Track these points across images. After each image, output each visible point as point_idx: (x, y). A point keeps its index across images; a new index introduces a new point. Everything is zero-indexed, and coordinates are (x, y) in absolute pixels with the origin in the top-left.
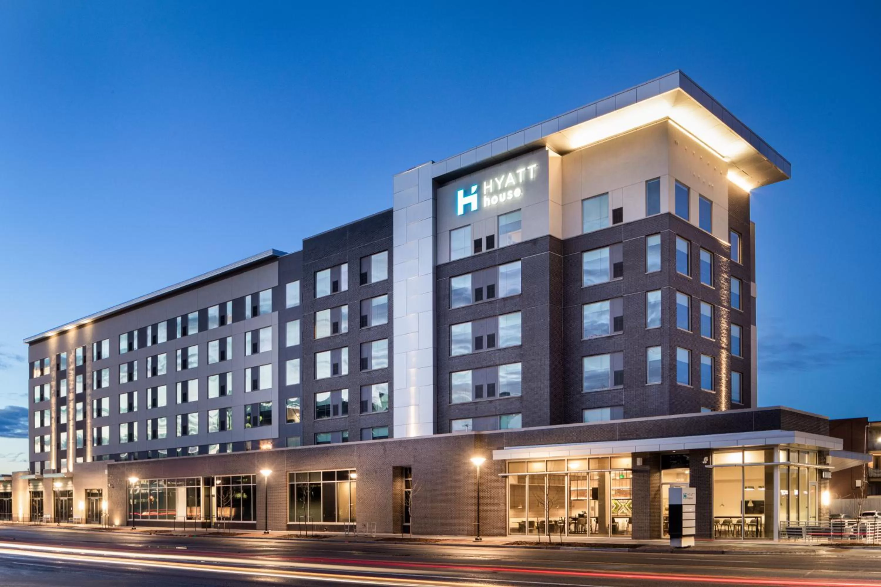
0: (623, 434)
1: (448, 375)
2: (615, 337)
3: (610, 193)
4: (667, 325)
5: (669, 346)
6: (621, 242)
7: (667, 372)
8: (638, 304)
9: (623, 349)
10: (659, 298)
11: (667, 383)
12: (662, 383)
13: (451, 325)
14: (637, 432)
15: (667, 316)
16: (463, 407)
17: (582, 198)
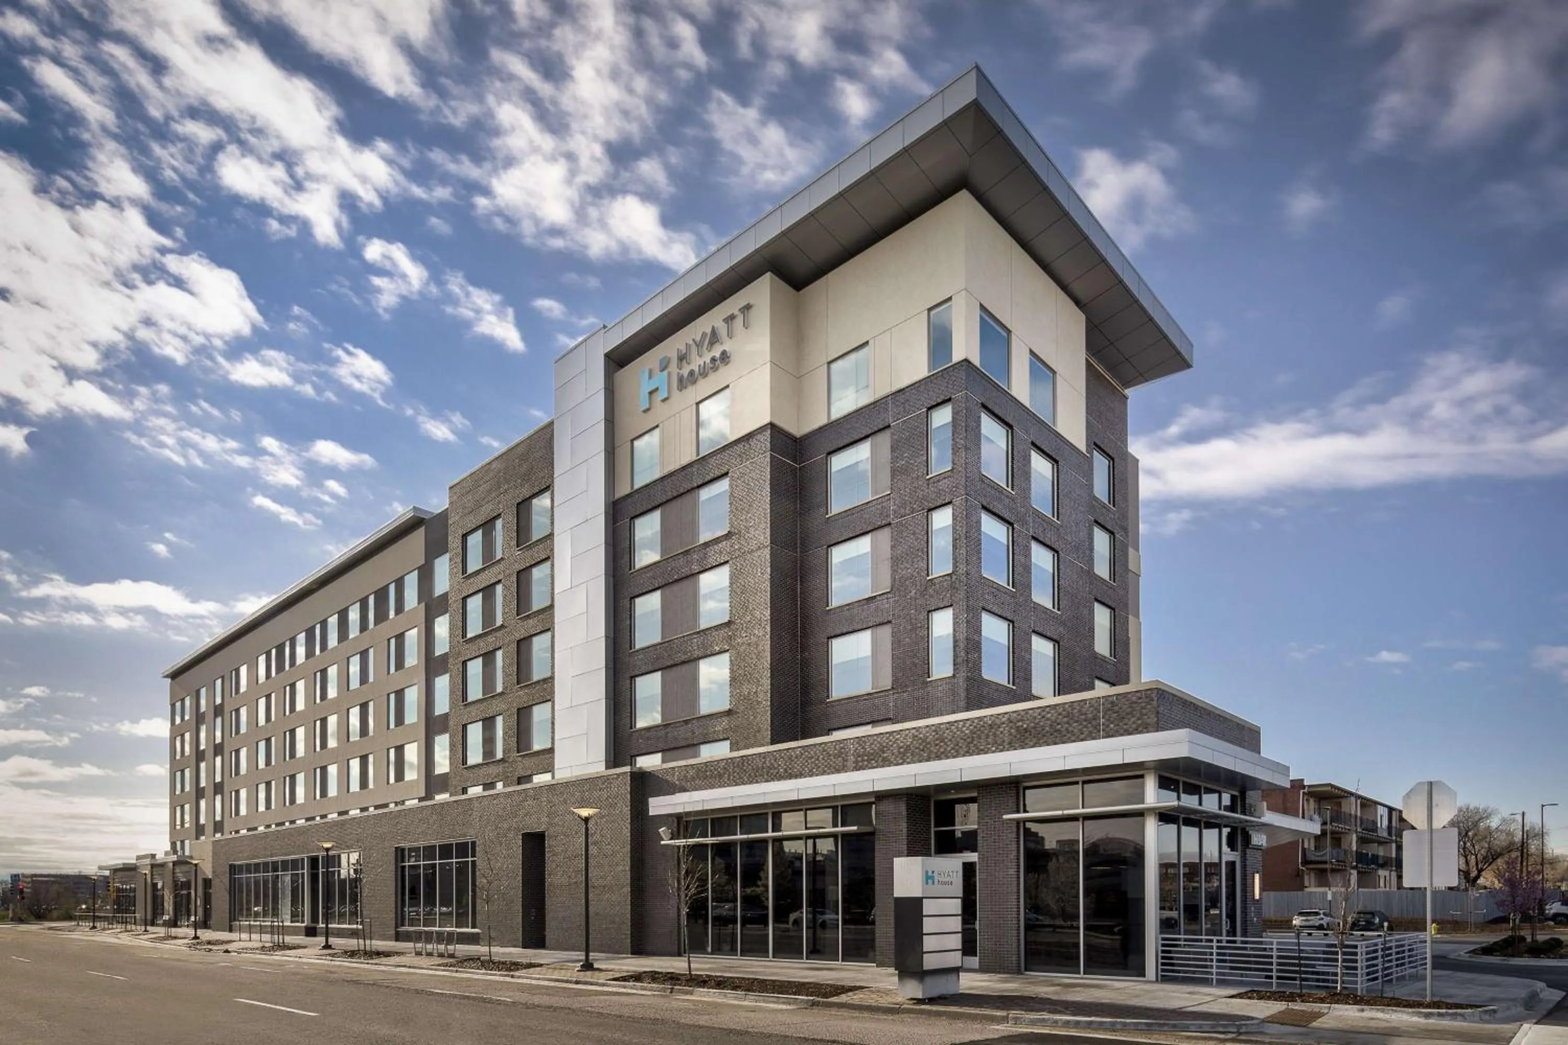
0: (859, 759)
1: (628, 681)
2: (878, 598)
3: (871, 342)
4: (962, 568)
5: (965, 607)
6: (889, 426)
7: (963, 654)
8: (914, 534)
9: (890, 618)
10: (949, 521)
11: (962, 675)
12: (954, 675)
13: (633, 598)
14: (884, 752)
15: (963, 551)
16: (648, 734)
17: (829, 360)
